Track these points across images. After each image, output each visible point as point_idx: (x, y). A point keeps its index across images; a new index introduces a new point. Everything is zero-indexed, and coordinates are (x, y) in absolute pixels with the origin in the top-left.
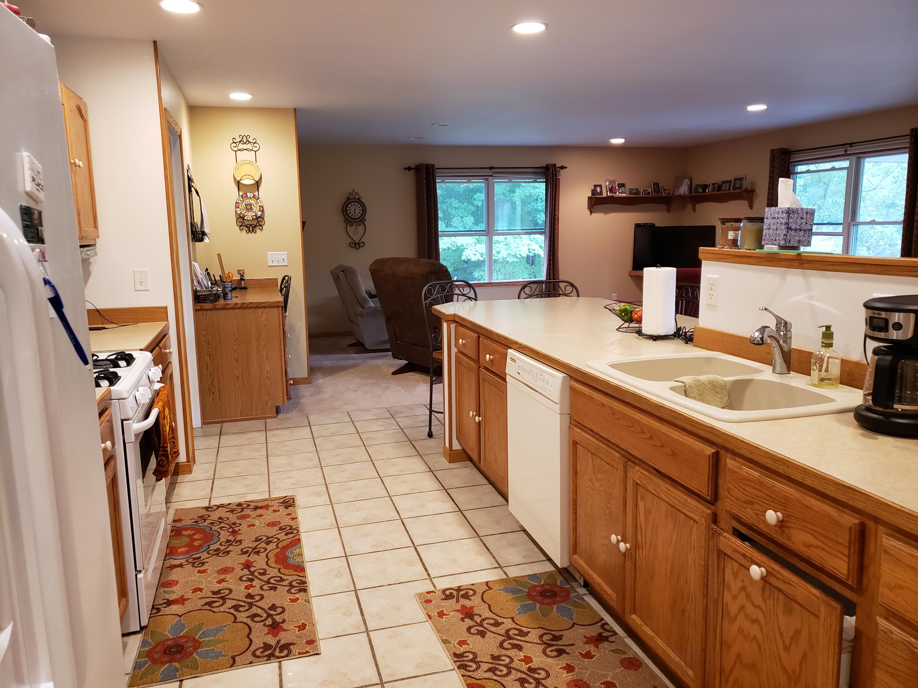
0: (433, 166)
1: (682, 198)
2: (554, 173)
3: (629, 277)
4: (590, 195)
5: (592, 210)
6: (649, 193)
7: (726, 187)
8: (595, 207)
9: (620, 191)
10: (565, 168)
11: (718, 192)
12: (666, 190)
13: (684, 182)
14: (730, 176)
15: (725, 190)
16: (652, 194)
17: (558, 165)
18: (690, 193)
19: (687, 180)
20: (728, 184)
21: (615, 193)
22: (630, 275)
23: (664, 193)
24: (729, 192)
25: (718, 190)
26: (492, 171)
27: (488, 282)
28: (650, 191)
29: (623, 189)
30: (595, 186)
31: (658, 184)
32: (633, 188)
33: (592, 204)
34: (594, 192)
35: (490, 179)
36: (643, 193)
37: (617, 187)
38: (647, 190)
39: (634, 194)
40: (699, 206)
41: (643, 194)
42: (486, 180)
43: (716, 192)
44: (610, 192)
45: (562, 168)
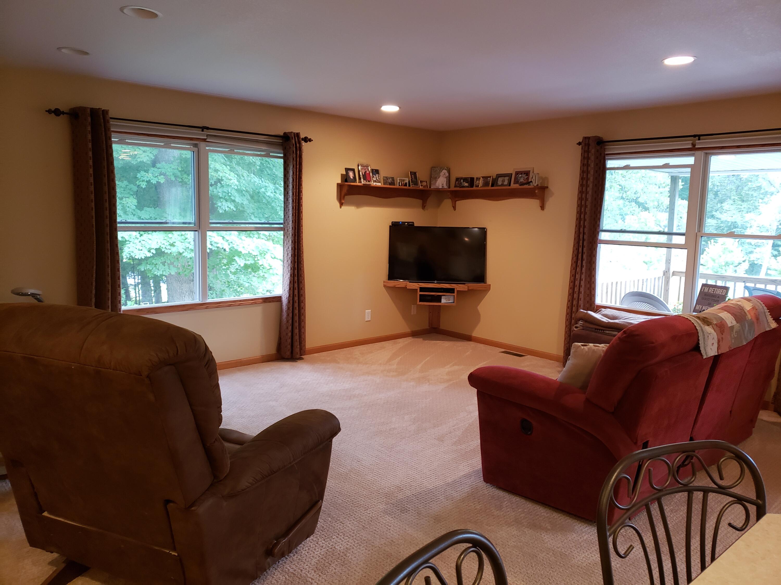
0: (105, 112)
1: (440, 193)
2: (298, 145)
3: (384, 289)
4: (340, 182)
5: (343, 201)
6: (406, 183)
7: (503, 181)
8: (346, 197)
9: (375, 179)
10: (310, 140)
11: (493, 188)
12: (423, 181)
13: (442, 174)
14: (509, 169)
15: (502, 185)
16: (409, 186)
17: (302, 136)
18: (449, 188)
19: (444, 171)
20: (507, 178)
21: (369, 181)
22: (384, 286)
23: (421, 186)
24: (509, 187)
25: (492, 185)
26: (206, 132)
27: (200, 302)
28: (407, 182)
29: (377, 176)
30: (347, 170)
31: (415, 173)
32: (389, 176)
33: (343, 194)
34: (345, 178)
35: (202, 144)
36: (399, 183)
37: (371, 174)
38: (404, 181)
39: (390, 184)
40: (461, 204)
41: (399, 185)
42: (196, 145)
43: (490, 188)
44: (364, 179)
45: (306, 140)
